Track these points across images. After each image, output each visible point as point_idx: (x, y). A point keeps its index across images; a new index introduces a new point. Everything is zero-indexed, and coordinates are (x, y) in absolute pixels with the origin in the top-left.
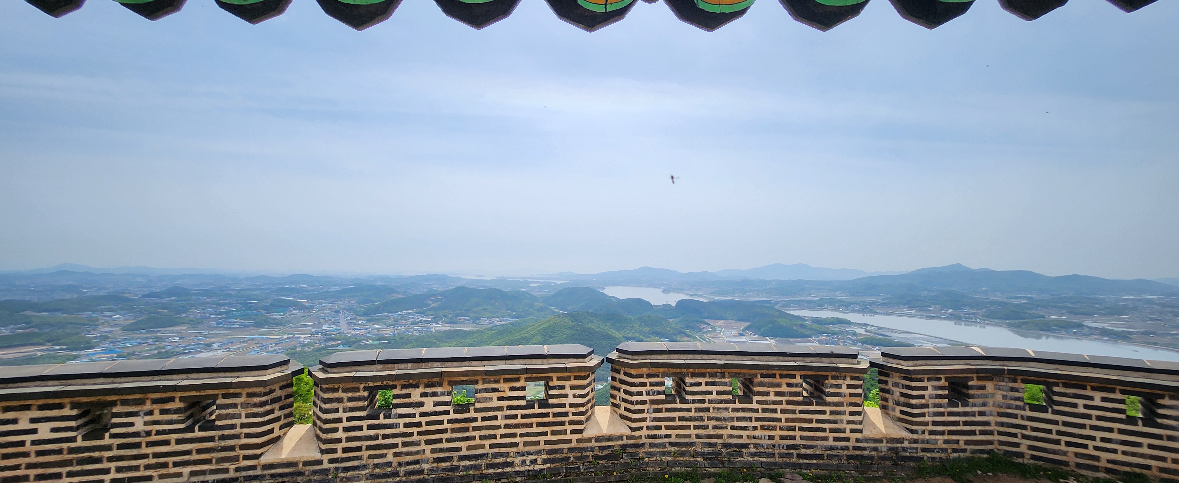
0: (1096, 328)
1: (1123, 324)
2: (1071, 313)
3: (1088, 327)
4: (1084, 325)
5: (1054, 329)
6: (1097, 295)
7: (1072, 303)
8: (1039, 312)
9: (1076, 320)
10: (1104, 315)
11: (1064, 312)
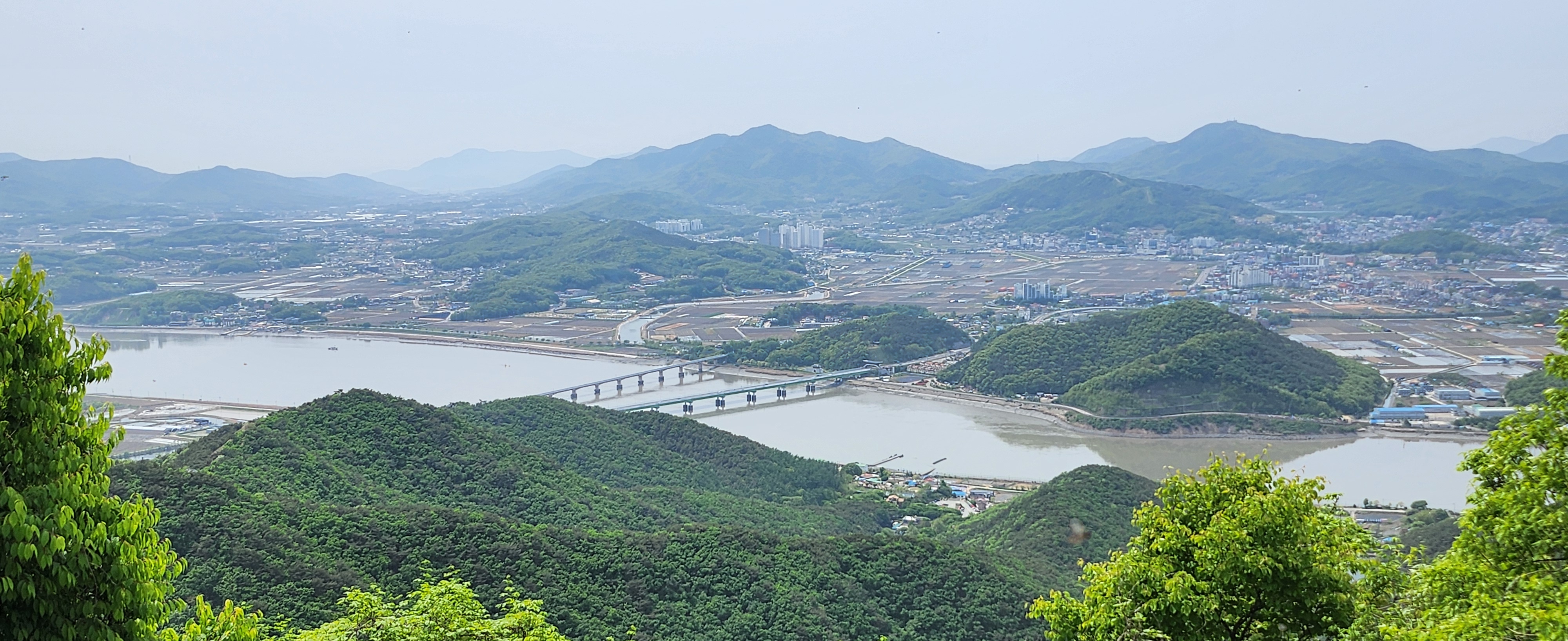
0: (261, 304)
1: (312, 287)
2: (211, 268)
3: (245, 302)
4: (235, 300)
5: (175, 318)
6: (267, 217)
7: (213, 243)
8: (141, 273)
9: (220, 286)
10: (278, 267)
11: (197, 268)
